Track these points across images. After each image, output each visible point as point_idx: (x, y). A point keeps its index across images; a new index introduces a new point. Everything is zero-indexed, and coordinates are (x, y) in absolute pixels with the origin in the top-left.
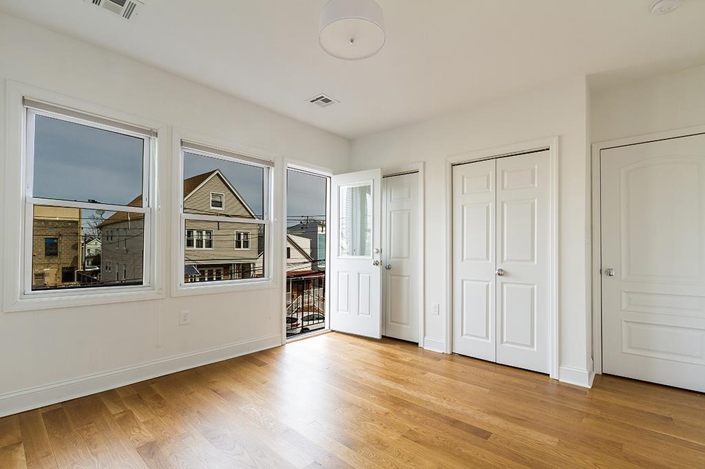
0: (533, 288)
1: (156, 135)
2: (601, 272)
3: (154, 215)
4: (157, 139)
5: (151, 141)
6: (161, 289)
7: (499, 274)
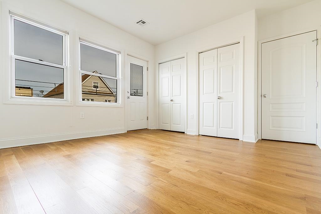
0: (233, 103)
1: (68, 34)
2: (261, 96)
3: (68, 69)
4: (68, 36)
5: (66, 37)
6: (71, 102)
7: (218, 98)
